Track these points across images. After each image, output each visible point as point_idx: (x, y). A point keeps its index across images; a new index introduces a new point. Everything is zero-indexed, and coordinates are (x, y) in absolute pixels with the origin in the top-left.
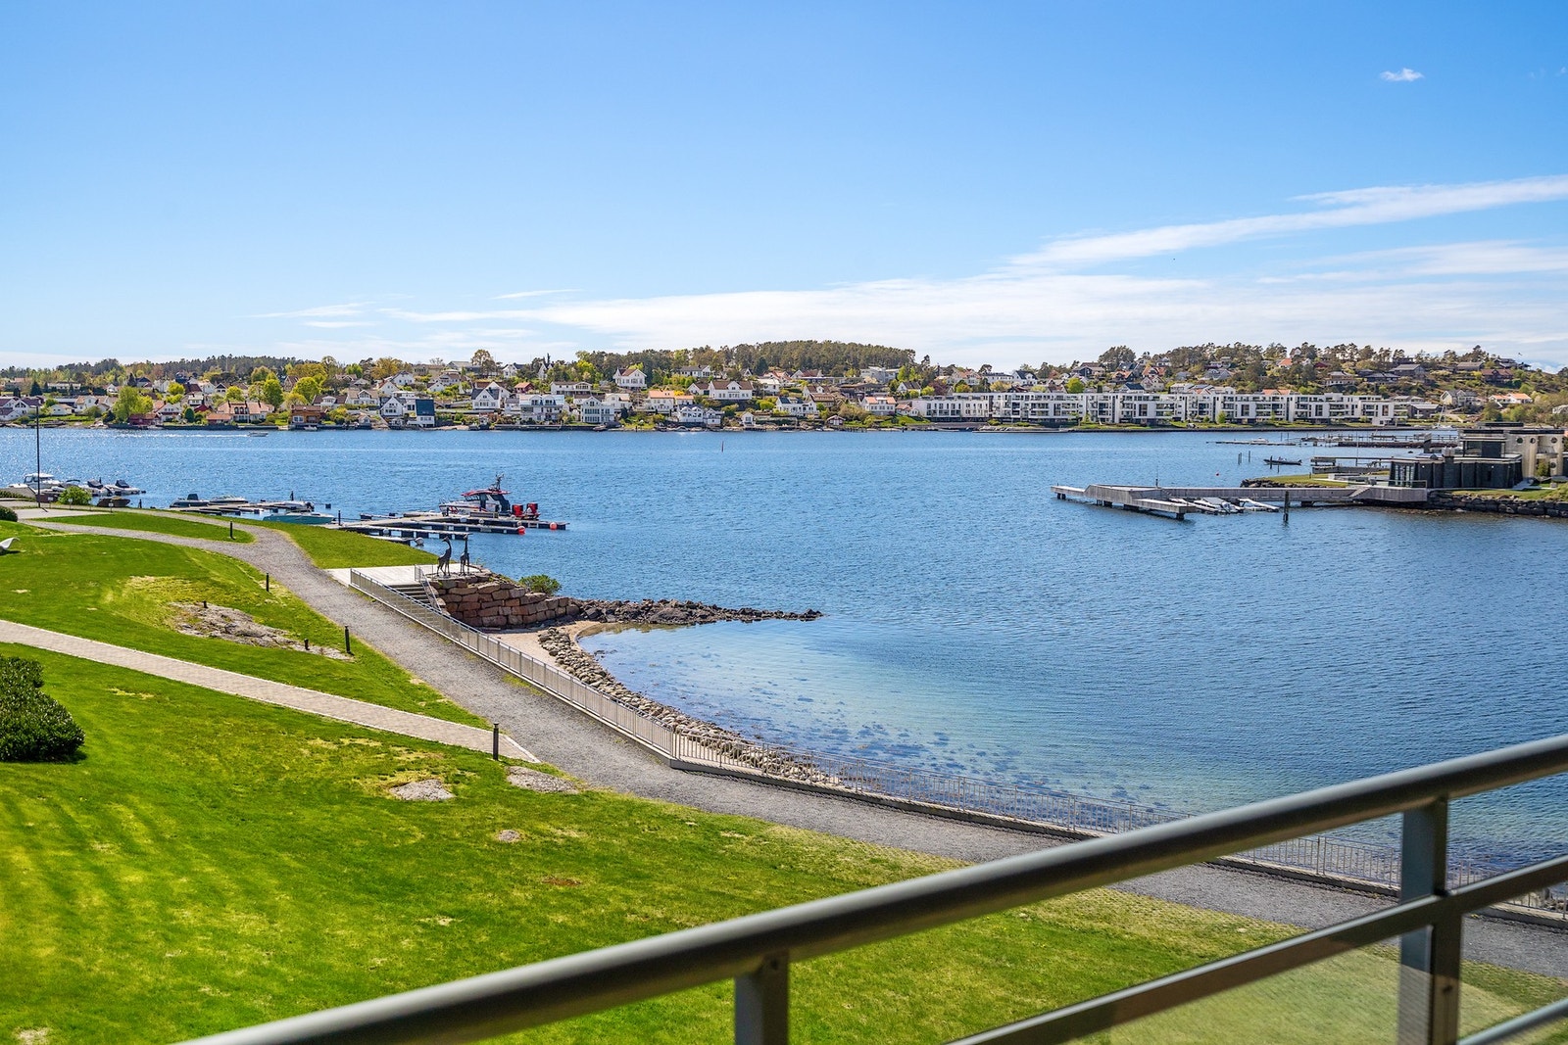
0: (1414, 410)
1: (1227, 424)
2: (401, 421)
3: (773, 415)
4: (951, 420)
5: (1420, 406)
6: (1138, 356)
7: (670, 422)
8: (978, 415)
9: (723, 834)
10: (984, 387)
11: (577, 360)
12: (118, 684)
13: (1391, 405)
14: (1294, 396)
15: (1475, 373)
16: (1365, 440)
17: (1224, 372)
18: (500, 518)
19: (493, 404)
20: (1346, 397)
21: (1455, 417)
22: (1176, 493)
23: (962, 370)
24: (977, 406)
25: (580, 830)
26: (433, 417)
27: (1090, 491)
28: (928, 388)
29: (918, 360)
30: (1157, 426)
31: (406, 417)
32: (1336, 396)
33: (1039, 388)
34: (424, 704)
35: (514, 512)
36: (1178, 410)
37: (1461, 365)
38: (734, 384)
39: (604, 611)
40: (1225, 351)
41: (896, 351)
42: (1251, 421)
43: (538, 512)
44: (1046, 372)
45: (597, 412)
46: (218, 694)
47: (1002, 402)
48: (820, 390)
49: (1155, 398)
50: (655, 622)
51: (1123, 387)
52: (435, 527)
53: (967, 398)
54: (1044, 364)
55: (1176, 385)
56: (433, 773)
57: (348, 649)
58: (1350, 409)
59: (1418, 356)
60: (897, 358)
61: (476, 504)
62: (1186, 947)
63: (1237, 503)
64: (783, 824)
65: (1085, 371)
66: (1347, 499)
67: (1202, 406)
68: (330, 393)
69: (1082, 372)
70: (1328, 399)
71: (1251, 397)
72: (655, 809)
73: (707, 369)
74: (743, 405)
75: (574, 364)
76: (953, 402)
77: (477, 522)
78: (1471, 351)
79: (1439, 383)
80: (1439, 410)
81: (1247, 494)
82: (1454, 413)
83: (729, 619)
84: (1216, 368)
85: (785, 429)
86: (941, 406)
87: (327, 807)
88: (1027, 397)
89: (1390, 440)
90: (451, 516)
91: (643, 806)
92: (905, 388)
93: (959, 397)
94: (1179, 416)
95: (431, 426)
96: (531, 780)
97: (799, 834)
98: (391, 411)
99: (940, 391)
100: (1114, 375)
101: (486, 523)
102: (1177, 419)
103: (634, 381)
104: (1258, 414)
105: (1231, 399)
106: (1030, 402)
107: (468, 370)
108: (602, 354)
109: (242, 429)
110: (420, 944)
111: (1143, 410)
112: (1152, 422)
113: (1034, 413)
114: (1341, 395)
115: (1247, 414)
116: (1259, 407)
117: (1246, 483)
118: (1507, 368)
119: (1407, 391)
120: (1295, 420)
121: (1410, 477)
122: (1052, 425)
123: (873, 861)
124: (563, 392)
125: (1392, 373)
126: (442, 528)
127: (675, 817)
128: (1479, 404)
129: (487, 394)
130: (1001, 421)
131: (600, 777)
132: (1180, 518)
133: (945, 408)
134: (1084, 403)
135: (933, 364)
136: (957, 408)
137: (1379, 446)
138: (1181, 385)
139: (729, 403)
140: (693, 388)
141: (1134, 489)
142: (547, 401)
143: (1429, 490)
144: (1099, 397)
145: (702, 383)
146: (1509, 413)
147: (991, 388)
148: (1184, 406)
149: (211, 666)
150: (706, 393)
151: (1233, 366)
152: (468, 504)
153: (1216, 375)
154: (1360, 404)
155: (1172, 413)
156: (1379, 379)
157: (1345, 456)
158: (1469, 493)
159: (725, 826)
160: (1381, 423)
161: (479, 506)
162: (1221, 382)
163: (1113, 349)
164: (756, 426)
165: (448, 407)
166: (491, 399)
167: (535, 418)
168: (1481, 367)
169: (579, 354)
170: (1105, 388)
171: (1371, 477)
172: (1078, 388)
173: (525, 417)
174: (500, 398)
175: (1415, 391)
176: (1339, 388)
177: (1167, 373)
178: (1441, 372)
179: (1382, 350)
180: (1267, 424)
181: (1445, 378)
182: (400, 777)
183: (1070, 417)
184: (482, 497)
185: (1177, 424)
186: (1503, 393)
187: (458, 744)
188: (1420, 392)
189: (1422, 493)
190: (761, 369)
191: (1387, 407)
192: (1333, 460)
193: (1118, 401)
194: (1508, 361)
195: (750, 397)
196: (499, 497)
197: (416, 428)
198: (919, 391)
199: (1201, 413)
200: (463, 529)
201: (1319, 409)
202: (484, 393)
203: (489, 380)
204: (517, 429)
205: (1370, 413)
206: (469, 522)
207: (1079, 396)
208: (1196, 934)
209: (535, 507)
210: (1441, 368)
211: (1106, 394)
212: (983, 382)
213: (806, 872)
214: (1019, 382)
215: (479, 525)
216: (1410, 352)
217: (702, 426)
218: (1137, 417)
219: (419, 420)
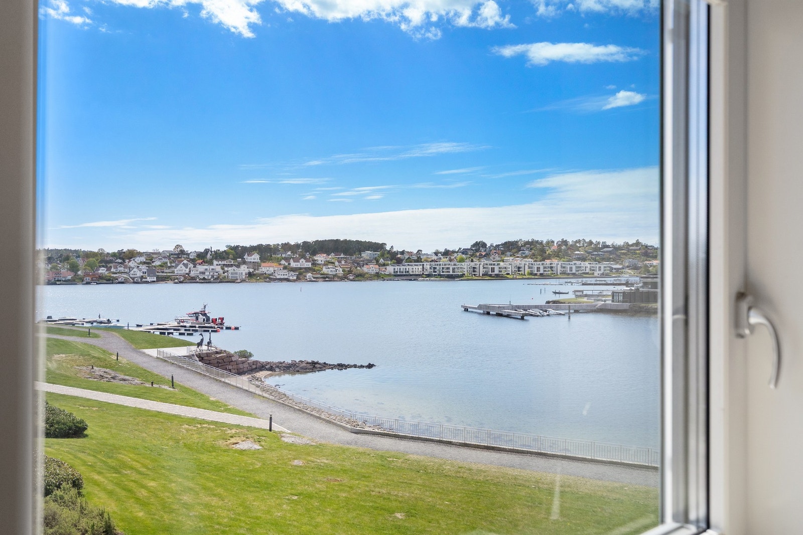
0: (611, 269)
1: (530, 276)
2: (140, 279)
3: (322, 274)
4: (405, 275)
5: (614, 266)
6: (488, 245)
7: (272, 278)
8: (417, 273)
9: (389, 459)
10: (419, 260)
11: (226, 249)
12: (78, 404)
13: (602, 267)
14: (560, 263)
15: (637, 252)
16: (593, 282)
17: (527, 252)
18: (206, 325)
19: (185, 271)
20: (582, 263)
21: (630, 271)
22: (519, 307)
23: (408, 252)
24: (416, 269)
25: (327, 459)
26: (155, 278)
27: (480, 307)
28: (393, 261)
29: (388, 248)
30: (499, 277)
31: (142, 277)
32: (578, 263)
33: (444, 260)
34: (223, 409)
35: (212, 322)
36: (509, 269)
37: (631, 248)
38: (302, 260)
39: (274, 366)
40: (527, 243)
41: (378, 244)
42: (541, 274)
43: (224, 321)
44: (447, 253)
45: (236, 273)
46: (127, 407)
47: (428, 267)
48: (343, 262)
49: (498, 264)
50: (299, 371)
51: (483, 260)
52: (175, 330)
53: (412, 265)
54: (446, 249)
55: (506, 258)
56: (247, 438)
57: (173, 386)
58: (584, 268)
59: (613, 245)
60: (378, 247)
61: (194, 318)
62: (607, 496)
63: (546, 311)
64: (413, 454)
65: (465, 252)
66: (594, 308)
67: (519, 268)
68: (103, 266)
69: (463, 253)
70: (575, 264)
71: (541, 263)
72: (353, 450)
73: (289, 253)
74: (308, 270)
75: (225, 251)
76: (405, 267)
77: (195, 327)
78: (635, 242)
79: (622, 256)
80: (623, 268)
81: (550, 307)
82: (629, 269)
83: (332, 369)
84: (524, 250)
85: (327, 281)
86: (400, 269)
87: (210, 454)
88: (440, 265)
89: (603, 282)
90: (182, 324)
91: (348, 449)
92: (383, 261)
93: (408, 265)
94: (509, 272)
95: (155, 281)
96: (293, 439)
97: (422, 458)
98: (134, 275)
99: (399, 262)
100: (478, 254)
101: (199, 327)
102: (508, 274)
103: (254, 259)
104: (544, 271)
105: (532, 264)
106: (441, 267)
107: (172, 254)
108: (238, 247)
109: (59, 284)
110: (291, 507)
111: (493, 270)
112: (497, 275)
113: (443, 272)
114: (580, 262)
115: (539, 271)
116: (545, 268)
117: (548, 302)
118: (651, 249)
119: (608, 260)
120: (560, 273)
121: (621, 298)
122: (451, 277)
123: (460, 467)
124: (220, 265)
125: (602, 252)
126: (178, 330)
127: (365, 453)
128: (639, 265)
129: (182, 266)
130: (429, 276)
131: (321, 437)
132: (522, 318)
133: (402, 270)
134: (465, 267)
135: (395, 250)
136: (407, 270)
137: (600, 284)
138: (508, 258)
139: (300, 269)
140: (283, 262)
141: (500, 306)
142: (212, 269)
143: (629, 304)
144: (472, 264)
145: (286, 259)
146: (653, 269)
147: (422, 260)
148: (511, 268)
149: (117, 394)
150: (289, 264)
151: (531, 249)
152: (190, 318)
153: (524, 253)
154: (589, 266)
155: (506, 271)
156: (596, 254)
157: (588, 290)
158: (647, 305)
159: (388, 456)
160: (598, 274)
161: (195, 319)
162: (526, 257)
163: (477, 242)
164: (313, 279)
165: (163, 272)
166: (184, 268)
167: (206, 277)
168: (640, 249)
169: (227, 246)
170: (474, 260)
171: (604, 299)
172: (462, 260)
173: (201, 277)
174: (189, 268)
175: (612, 260)
176: (579, 259)
177: (502, 253)
178: (622, 251)
179: (596, 242)
180: (548, 276)
181: (624, 254)
182: (233, 440)
183: (460, 274)
184: (196, 314)
185: (508, 276)
186: (650, 261)
187: (250, 425)
188: (614, 260)
189: (626, 306)
190: (314, 253)
191: (600, 267)
192: (582, 291)
193: (481, 266)
194: (651, 246)
195: (310, 266)
196: (205, 315)
197: (147, 282)
198: (389, 262)
199: (519, 271)
200: (189, 330)
201: (571, 268)
202: (181, 265)
203: (183, 259)
204: (197, 282)
205: (593, 270)
206: (191, 327)
207: (463, 264)
208: (608, 491)
209: (222, 319)
210: (623, 250)
211: (476, 263)
212: (418, 258)
213: (433, 473)
214: (435, 257)
215: (197, 328)
216: (609, 243)
217: (288, 280)
218: (490, 273)
219: (149, 279)
